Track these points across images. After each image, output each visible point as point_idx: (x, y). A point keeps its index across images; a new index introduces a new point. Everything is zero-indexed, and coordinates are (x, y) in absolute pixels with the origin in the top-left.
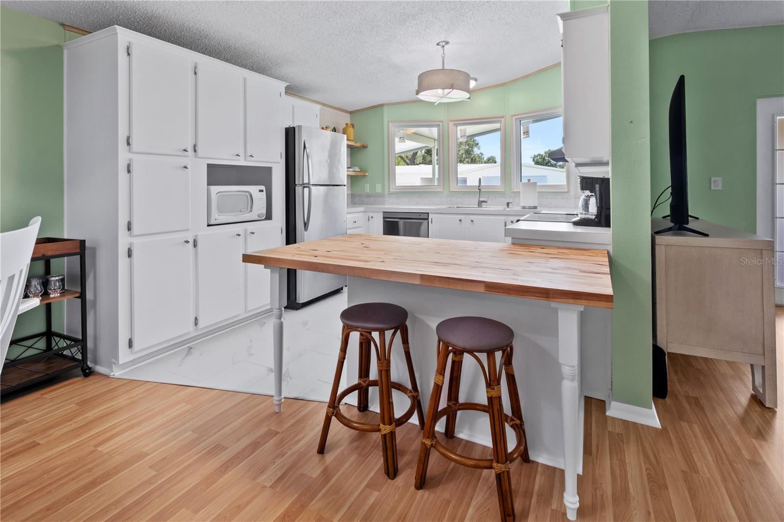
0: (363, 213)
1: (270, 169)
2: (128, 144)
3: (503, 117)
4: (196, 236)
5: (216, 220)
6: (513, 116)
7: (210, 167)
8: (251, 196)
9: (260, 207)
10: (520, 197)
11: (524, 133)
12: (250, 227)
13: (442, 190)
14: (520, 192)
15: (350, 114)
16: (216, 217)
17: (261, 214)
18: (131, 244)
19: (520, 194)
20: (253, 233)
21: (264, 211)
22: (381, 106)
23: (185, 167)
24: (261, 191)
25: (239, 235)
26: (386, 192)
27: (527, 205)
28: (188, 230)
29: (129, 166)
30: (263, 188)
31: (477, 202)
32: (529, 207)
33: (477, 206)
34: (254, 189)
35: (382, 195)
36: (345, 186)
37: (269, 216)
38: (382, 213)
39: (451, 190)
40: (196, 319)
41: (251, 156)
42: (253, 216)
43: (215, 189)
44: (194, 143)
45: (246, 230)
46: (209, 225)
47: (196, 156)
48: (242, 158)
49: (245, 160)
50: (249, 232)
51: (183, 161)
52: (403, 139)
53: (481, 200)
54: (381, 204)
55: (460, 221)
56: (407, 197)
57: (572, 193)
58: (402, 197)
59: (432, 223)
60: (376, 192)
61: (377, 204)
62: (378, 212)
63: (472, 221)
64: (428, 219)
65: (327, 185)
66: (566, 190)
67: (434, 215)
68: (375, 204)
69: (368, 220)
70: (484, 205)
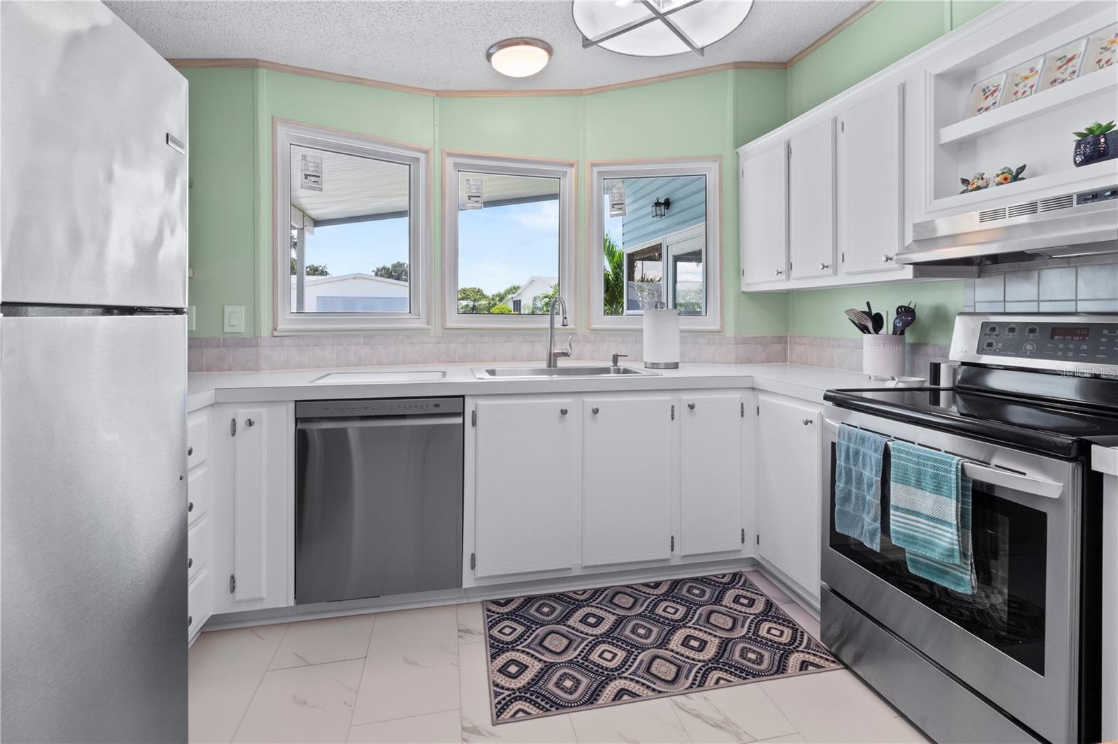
0: (209, 410)
3: (571, 165)
6: (594, 165)
10: (642, 343)
11: (613, 206)
13: (424, 326)
14: (642, 331)
19: (642, 336)
22: (253, 64)
26: (265, 330)
27: (662, 359)
32: (666, 364)
35: (249, 342)
36: (178, 311)
38: (292, 405)
52: (314, 182)
53: (555, 351)
54: (245, 369)
55: (564, 412)
56: (332, 345)
57: (730, 332)
58: (315, 346)
59: (474, 423)
60: (225, 331)
61: (230, 370)
62: (275, 402)
63: (596, 411)
64: (462, 414)
65: (108, 310)
66: (717, 327)
67: (482, 402)
68: (220, 369)
69: (233, 435)
70: (562, 363)
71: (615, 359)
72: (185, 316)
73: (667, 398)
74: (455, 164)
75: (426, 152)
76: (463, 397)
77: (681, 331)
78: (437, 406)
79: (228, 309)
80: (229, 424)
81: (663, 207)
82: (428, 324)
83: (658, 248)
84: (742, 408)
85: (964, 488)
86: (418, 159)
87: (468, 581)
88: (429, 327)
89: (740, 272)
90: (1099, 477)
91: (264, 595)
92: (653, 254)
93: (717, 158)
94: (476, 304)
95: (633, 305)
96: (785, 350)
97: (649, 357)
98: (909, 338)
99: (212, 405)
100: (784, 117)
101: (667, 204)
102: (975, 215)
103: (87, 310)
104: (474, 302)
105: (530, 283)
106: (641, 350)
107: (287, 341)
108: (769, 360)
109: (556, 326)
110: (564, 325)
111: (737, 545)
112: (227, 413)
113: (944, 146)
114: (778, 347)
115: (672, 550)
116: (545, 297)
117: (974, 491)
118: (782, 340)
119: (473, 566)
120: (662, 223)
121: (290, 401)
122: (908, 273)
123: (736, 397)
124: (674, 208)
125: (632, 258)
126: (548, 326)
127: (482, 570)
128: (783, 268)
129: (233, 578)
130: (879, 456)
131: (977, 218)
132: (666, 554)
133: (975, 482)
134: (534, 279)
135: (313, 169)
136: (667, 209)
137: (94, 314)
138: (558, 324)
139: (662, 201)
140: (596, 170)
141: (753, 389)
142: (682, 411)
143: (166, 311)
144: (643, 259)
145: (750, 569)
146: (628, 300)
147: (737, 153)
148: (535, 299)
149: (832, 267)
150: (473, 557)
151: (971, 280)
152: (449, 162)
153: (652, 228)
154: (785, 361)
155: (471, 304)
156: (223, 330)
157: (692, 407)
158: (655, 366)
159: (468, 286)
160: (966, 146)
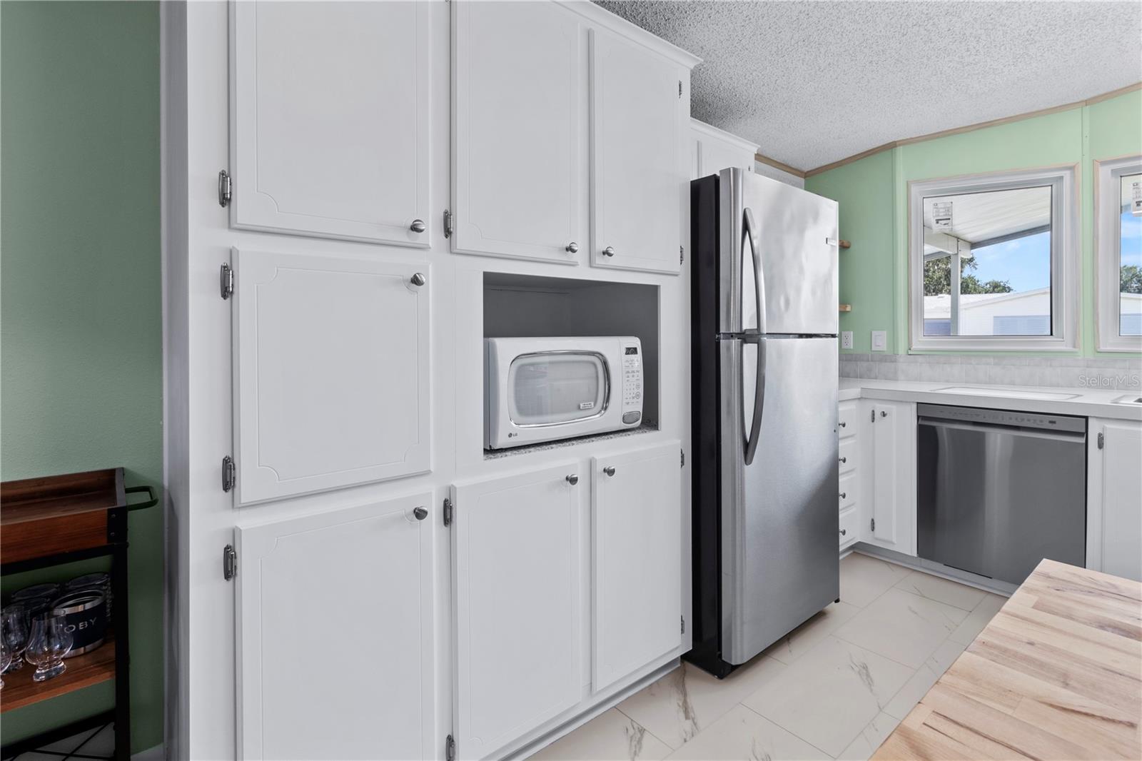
0: (857, 402)
1: (653, 291)
2: (225, 200)
4: (451, 490)
5: (510, 435)
7: (493, 283)
8: (605, 364)
9: (628, 396)
12: (603, 451)
13: (1070, 348)
15: (805, 178)
16: (510, 428)
17: (630, 414)
18: (235, 533)
20: (611, 472)
21: (638, 407)
22: (891, 146)
23: (416, 281)
24: (631, 351)
25: (573, 481)
26: (902, 349)
28: (428, 473)
29: (226, 271)
30: (635, 342)
34: (614, 348)
35: (889, 358)
37: (650, 419)
38: (915, 406)
40: (450, 741)
41: (606, 253)
42: (612, 419)
43: (509, 348)
44: (445, 207)
45: (591, 463)
46: (490, 451)
47: (451, 250)
48: (580, 257)
49: (591, 264)
50: (600, 468)
51: (409, 262)
52: (945, 224)
54: (887, 378)
56: (961, 364)
58: (945, 363)
59: (1101, 446)
60: (873, 349)
61: (876, 378)
62: (901, 401)
64: (1085, 435)
65: (801, 336)
67: (1110, 426)
68: (869, 378)
69: (873, 421)
72: (837, 339)
74: (1114, 171)
75: (1072, 168)
76: (1086, 418)
78: (1053, 422)
79: (874, 333)
80: (870, 414)
82: (1074, 347)
86: (1062, 178)
88: (1074, 350)
91: (894, 540)
99: (859, 399)
103: (791, 336)
107: (920, 359)
112: (869, 406)
121: (913, 402)
129: (873, 520)
135: (942, 214)
137: (795, 338)
143: (827, 336)
152: (1105, 172)
156: (871, 348)
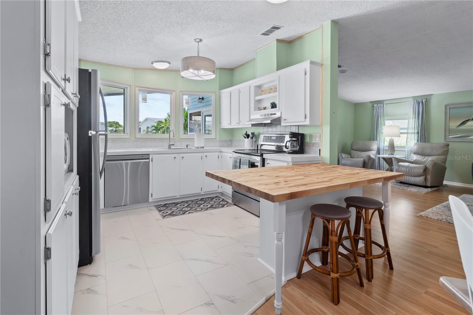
3: (174, 91)
10: (194, 142)
11: (186, 103)
13: (129, 137)
14: (194, 138)
19: (194, 140)
27: (199, 146)
30: (67, 135)
31: (168, 145)
32: (201, 147)
33: (168, 148)
39: (137, 137)
53: (171, 144)
55: (175, 158)
57: (218, 139)
59: (152, 161)
63: (183, 157)
64: (149, 159)
66: (214, 138)
67: (154, 156)
70: (172, 147)
71: (187, 146)
73: (200, 154)
74: (139, 89)
75: (130, 86)
76: (149, 154)
77: (205, 139)
78: (142, 157)
81: (201, 99)
83: (200, 112)
84: (218, 156)
85: (249, 164)
86: (127, 88)
87: (150, 200)
88: (131, 137)
89: (220, 123)
90: (264, 159)
92: (198, 114)
93: (215, 92)
94: (117, 129)
95: (191, 130)
96: (232, 143)
97: (196, 145)
98: (254, 139)
100: (231, 85)
101: (203, 99)
102: (259, 115)
104: (116, 128)
105: (145, 120)
106: (194, 144)
108: (228, 146)
109: (171, 137)
110: (173, 137)
111: (217, 189)
113: (256, 100)
114: (230, 143)
115: (201, 191)
116: (153, 127)
117: (251, 164)
118: (231, 141)
119: (152, 196)
120: (201, 105)
122: (250, 126)
123: (217, 154)
124: (204, 101)
125: (191, 115)
126: (169, 137)
127: (154, 197)
128: (229, 123)
130: (239, 161)
131: (259, 116)
132: (200, 192)
133: (251, 162)
134: (147, 119)
136: (203, 100)
138: (172, 137)
139: (201, 97)
140: (181, 93)
141: (221, 152)
142: (204, 157)
144: (195, 115)
145: (220, 195)
146: (190, 128)
147: (220, 92)
148: (148, 128)
149: (239, 123)
150: (152, 194)
151: (263, 127)
152: (137, 89)
153: (198, 106)
154: (232, 146)
155: (114, 129)
157: (206, 156)
158: (198, 148)
159: (111, 121)
160: (260, 101)
